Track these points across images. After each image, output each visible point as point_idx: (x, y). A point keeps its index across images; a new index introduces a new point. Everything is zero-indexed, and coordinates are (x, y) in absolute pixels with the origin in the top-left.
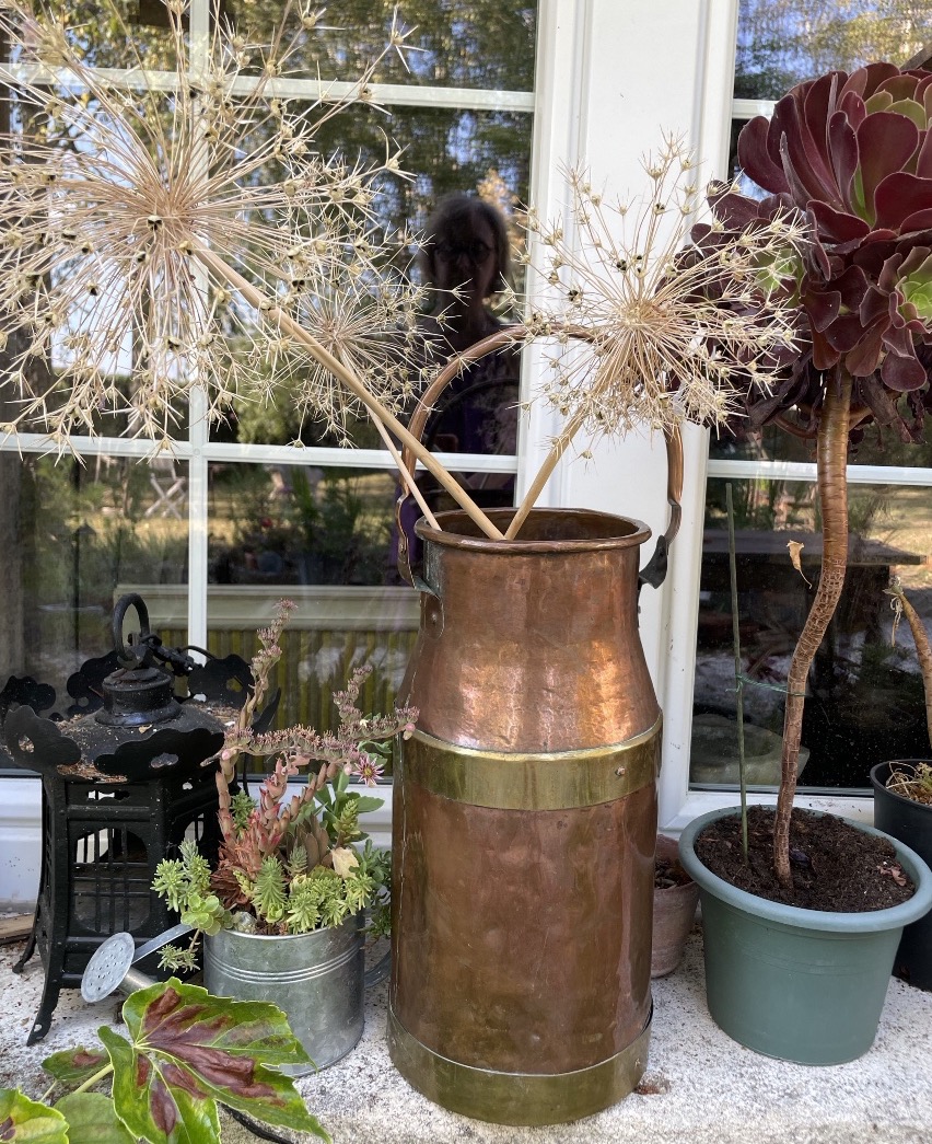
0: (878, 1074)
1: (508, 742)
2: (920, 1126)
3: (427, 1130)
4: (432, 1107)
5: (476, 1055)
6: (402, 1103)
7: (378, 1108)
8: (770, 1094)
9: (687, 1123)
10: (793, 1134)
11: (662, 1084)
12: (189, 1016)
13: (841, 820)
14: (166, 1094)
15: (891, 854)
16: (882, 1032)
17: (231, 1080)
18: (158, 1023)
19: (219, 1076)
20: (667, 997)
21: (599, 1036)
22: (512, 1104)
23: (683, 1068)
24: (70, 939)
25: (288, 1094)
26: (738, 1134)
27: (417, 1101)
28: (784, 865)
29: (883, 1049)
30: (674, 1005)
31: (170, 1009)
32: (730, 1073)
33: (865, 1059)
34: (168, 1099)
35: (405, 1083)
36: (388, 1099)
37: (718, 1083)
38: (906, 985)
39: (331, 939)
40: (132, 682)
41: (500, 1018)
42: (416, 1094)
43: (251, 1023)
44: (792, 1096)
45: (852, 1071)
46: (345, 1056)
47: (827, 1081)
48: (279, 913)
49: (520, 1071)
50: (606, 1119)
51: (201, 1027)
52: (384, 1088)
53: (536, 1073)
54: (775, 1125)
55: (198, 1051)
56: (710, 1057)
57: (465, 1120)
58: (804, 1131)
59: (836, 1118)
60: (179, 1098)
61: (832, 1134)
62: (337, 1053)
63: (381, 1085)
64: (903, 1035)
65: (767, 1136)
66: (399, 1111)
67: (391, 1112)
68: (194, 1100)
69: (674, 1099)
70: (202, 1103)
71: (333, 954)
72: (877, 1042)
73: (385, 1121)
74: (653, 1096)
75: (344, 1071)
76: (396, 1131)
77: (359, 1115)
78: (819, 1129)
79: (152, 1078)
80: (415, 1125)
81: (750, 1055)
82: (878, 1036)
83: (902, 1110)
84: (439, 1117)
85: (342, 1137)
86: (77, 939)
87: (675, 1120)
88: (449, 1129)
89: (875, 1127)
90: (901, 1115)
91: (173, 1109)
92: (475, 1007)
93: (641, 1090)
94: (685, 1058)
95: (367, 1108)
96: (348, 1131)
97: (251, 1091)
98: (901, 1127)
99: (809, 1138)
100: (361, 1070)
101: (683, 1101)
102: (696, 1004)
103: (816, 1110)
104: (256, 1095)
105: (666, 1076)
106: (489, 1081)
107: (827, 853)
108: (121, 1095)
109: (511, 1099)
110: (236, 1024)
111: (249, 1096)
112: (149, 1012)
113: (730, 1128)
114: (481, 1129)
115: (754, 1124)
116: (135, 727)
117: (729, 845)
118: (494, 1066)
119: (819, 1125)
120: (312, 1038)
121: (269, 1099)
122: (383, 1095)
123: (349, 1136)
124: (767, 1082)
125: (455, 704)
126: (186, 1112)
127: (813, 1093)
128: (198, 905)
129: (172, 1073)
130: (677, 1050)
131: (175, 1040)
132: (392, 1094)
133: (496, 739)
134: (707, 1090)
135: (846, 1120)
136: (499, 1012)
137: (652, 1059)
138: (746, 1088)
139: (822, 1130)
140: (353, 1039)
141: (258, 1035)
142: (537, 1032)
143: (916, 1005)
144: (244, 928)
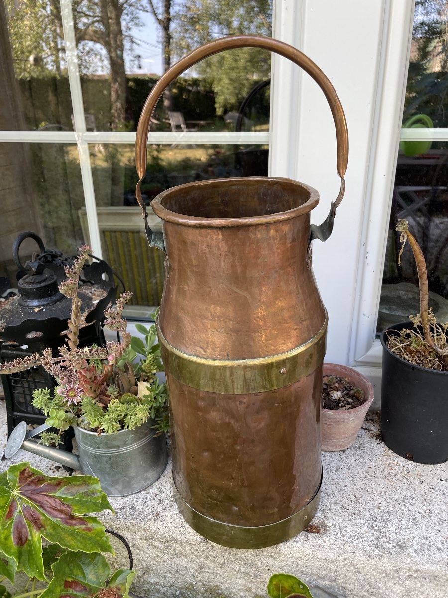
1: (205, 352)
3: (183, 537)
4: (187, 525)
6: (171, 520)
7: (159, 522)
8: (387, 544)
9: (332, 555)
10: (398, 571)
11: (322, 527)
12: (40, 480)
14: (23, 523)
17: (62, 516)
18: (25, 481)
19: (56, 513)
21: (277, 509)
22: (224, 537)
23: (338, 518)
24: (15, 413)
25: (95, 524)
26: (362, 565)
27: (180, 521)
31: (30, 476)
32: (366, 525)
34: (25, 526)
36: (166, 516)
37: (356, 531)
39: (132, 434)
40: (31, 283)
41: (214, 496)
42: (181, 516)
43: (78, 483)
44: (402, 547)
46: (150, 485)
48: (97, 423)
49: (227, 523)
50: (282, 547)
51: (49, 484)
52: (165, 509)
55: (47, 498)
56: (356, 512)
58: (405, 570)
59: (426, 567)
61: (423, 574)
62: (147, 483)
63: (163, 507)
66: (169, 525)
67: (165, 525)
68: (35, 531)
69: (327, 539)
73: (161, 529)
74: (314, 535)
75: (147, 495)
76: (167, 535)
78: (414, 571)
79: (16, 513)
80: (177, 533)
85: (139, 533)
88: (195, 538)
91: (27, 531)
92: (201, 488)
93: (309, 528)
94: (341, 510)
95: (153, 521)
96: (143, 531)
97: (73, 522)
99: (407, 574)
100: (156, 495)
101: (331, 541)
103: (414, 559)
104: (75, 525)
105: (326, 522)
106: (212, 524)
109: (224, 535)
111: (71, 525)
112: (20, 476)
113: (358, 562)
116: (33, 308)
119: (414, 569)
121: (83, 527)
122: (164, 513)
123: (143, 533)
124: (387, 535)
127: (415, 547)
128: (54, 416)
129: (28, 512)
130: (337, 504)
131: (34, 492)
132: (168, 514)
133: (197, 348)
134: (349, 535)
135: (432, 568)
136: (214, 493)
137: (320, 508)
138: (373, 538)
139: (416, 571)
140: (156, 476)
141: (82, 490)
142: (236, 506)
144: (84, 426)
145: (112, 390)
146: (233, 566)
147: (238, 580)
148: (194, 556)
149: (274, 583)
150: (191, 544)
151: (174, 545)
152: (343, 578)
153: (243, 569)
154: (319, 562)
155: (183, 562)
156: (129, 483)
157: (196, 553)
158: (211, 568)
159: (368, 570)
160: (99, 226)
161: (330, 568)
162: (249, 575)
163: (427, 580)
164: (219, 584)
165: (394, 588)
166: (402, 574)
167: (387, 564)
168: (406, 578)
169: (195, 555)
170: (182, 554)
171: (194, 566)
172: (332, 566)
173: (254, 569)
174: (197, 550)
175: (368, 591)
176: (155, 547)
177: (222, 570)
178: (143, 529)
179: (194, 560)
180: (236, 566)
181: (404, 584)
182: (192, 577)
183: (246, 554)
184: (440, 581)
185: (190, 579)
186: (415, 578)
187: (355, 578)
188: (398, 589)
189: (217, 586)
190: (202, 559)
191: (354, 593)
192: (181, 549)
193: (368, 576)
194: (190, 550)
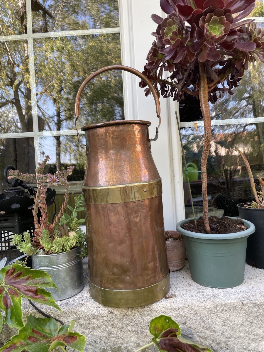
0: (244, 289)
1: (109, 183)
2: (258, 303)
3: (98, 313)
4: (100, 306)
5: (110, 285)
6: (91, 305)
7: (84, 307)
8: (208, 296)
9: (181, 306)
10: (216, 307)
11: (174, 296)
12: (19, 275)
14: (8, 297)
15: (242, 223)
16: (246, 279)
17: (31, 294)
18: (9, 278)
19: (27, 292)
20: (179, 275)
22: (123, 301)
23: (181, 291)
25: (49, 298)
26: (198, 308)
27: (96, 304)
28: (208, 228)
29: (246, 283)
31: (12, 273)
33: (240, 286)
35: (93, 300)
37: (191, 294)
38: (255, 268)
39: (68, 256)
41: (116, 272)
43: (39, 278)
44: (215, 296)
45: (235, 289)
46: (76, 295)
47: (227, 292)
48: (49, 246)
49: (124, 289)
50: (154, 305)
51: (23, 279)
53: (129, 289)
54: (209, 305)
55: (21, 286)
56: (190, 288)
57: (110, 309)
58: (219, 306)
59: (229, 301)
60: (12, 298)
61: (229, 306)
63: (85, 301)
64: (253, 280)
65: (207, 308)
66: (90, 307)
67: (87, 308)
68: (16, 297)
69: (177, 299)
70: (18, 297)
71: (69, 261)
72: (244, 282)
73: (85, 310)
74: (170, 299)
75: (75, 298)
76: (89, 313)
77: (77, 309)
78: (224, 305)
79: (4, 292)
80: (95, 311)
81: (203, 287)
83: (251, 298)
84: (102, 308)
85: (72, 316)
87: (177, 305)
88: (105, 312)
89: (243, 303)
90: (251, 299)
91: (10, 302)
93: (166, 297)
94: (182, 289)
95: (80, 307)
96: (74, 314)
98: (251, 303)
99: (221, 309)
100: (80, 298)
101: (179, 299)
102: (188, 276)
103: (223, 299)
104: (38, 298)
105: (175, 294)
106: (116, 293)
109: (122, 299)
110: (34, 278)
111: (36, 298)
112: (6, 275)
113: (195, 306)
114: (115, 311)
115: (203, 305)
117: (192, 225)
118: (116, 288)
121: (43, 299)
122: (86, 304)
123: (74, 316)
124: (207, 293)
125: (94, 175)
126: (14, 301)
127: (222, 295)
128: (25, 246)
129: (11, 291)
130: (180, 287)
131: (14, 283)
132: (89, 303)
134: (188, 296)
135: (233, 302)
136: (115, 270)
137: (171, 290)
138: (200, 295)
141: (41, 281)
142: (128, 276)
143: (258, 273)
144: (41, 253)
145: (56, 232)
146: (128, 328)
147: (131, 339)
148: (105, 327)
149: (152, 326)
150: (103, 317)
151: (93, 321)
152: (189, 321)
153: (133, 329)
154: (175, 312)
155: (99, 333)
156: (65, 290)
157: (106, 324)
158: (115, 333)
159: (201, 310)
161: (181, 315)
162: (138, 332)
163: (232, 311)
164: (120, 345)
165: (217, 321)
166: (218, 309)
168: (221, 312)
170: (98, 327)
171: (105, 334)
172: (182, 313)
173: (140, 327)
174: (106, 321)
175: (203, 327)
176: (81, 325)
177: (122, 333)
179: (105, 330)
180: (130, 328)
181: (221, 317)
182: (104, 344)
183: (135, 316)
184: (238, 310)
185: (103, 346)
186: (226, 310)
187: (195, 318)
188: (219, 321)
189: (120, 347)
190: (109, 327)
191: (197, 330)
192: (97, 322)
193: (202, 316)
194: (103, 322)
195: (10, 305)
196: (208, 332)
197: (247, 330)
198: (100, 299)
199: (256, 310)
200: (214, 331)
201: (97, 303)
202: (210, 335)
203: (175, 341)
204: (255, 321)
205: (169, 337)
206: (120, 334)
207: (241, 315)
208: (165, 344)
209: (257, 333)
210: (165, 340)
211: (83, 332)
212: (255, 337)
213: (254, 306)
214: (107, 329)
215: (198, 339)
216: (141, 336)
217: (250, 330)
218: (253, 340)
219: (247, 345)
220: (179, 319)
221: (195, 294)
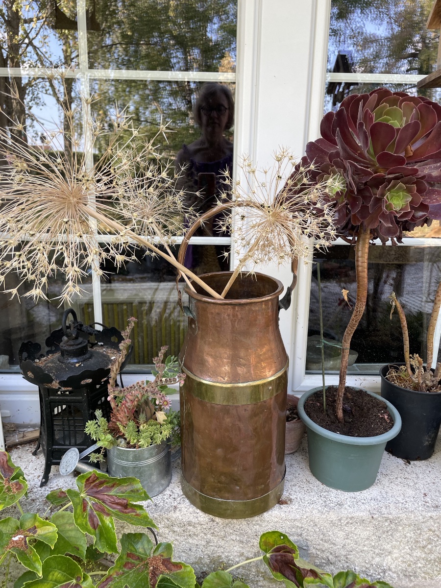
0: (376, 495)
1: (224, 379)
2: (391, 517)
3: (196, 519)
4: (198, 511)
5: (215, 494)
6: (186, 510)
7: (177, 511)
8: (332, 504)
9: (298, 516)
10: (340, 520)
11: (289, 500)
12: (101, 483)
13: (366, 392)
14: (94, 514)
15: (385, 407)
16: (379, 476)
17: (119, 507)
18: (90, 486)
19: (114, 506)
20: (293, 462)
21: (263, 486)
22: (229, 512)
23: (298, 493)
24: (54, 447)
25: (141, 511)
26: (318, 520)
27: (193, 508)
28: (340, 414)
29: (378, 484)
30: (296, 466)
31: (94, 481)
32: (316, 495)
33: (371, 489)
34: (95, 516)
35: (188, 501)
36: (181, 508)
37: (311, 500)
38: (391, 455)
39: (156, 449)
40: (72, 345)
41: (223, 481)
42: (192, 506)
43: (126, 485)
44: (340, 505)
45: (366, 494)
46: (164, 490)
47: (355, 498)
48: (135, 441)
49: (232, 500)
50: (266, 515)
51: (107, 487)
52: (180, 503)
53: (238, 500)
55: (106, 497)
56: (309, 488)
57: (211, 516)
58: (344, 519)
59: (357, 514)
60: (99, 515)
61: (355, 520)
62: (161, 489)
63: (178, 502)
64: (387, 478)
65: (330, 520)
66: (186, 513)
67: (182, 513)
68: (105, 517)
69: (293, 507)
70: (108, 518)
71: (158, 454)
72: (376, 481)
73: (180, 516)
74: (285, 505)
75: (164, 496)
76: (184, 520)
77: (170, 515)
79: (89, 508)
80: (192, 518)
81: (324, 487)
82: (377, 478)
83: (384, 510)
84: (201, 515)
85: (163, 523)
86: (57, 447)
87: (293, 515)
88: (205, 519)
89: (373, 517)
90: (383, 513)
91: (97, 519)
92: (214, 476)
93: (280, 502)
94: (299, 489)
95: (173, 511)
96: (166, 520)
97: (127, 511)
98: (383, 517)
99: (346, 521)
100: (170, 496)
101: (297, 507)
102: (305, 465)
103: (349, 511)
104: (129, 513)
105: (291, 497)
106: (220, 503)
107: (359, 407)
108: (77, 517)
110: (120, 485)
111: (126, 513)
112: (86, 482)
113: (315, 518)
114: (217, 519)
115: (324, 516)
116: (74, 364)
117: (319, 404)
118: (221, 498)
120: (151, 485)
121: (134, 514)
122: (179, 506)
124: (331, 499)
125: (203, 363)
126: (102, 521)
127: (349, 504)
128: (103, 438)
129: (96, 506)
130: (296, 485)
131: (97, 492)
132: (183, 506)
133: (219, 378)
134: (307, 503)
135: (361, 515)
136: (223, 478)
137: (285, 489)
138: (322, 502)
139: (351, 518)
140: (167, 483)
141: (129, 488)
142: (238, 485)
143: (394, 465)
144: (122, 446)
145: (142, 417)
147: (234, 548)
149: (263, 540)
150: (202, 525)
151: (189, 528)
152: (306, 532)
153: (238, 538)
154: (290, 522)
155: (195, 541)
156: (152, 487)
157: (205, 531)
158: (216, 542)
159: (322, 522)
160: (102, 299)
161: (297, 526)
162: (242, 542)
163: (359, 524)
165: (338, 534)
166: (343, 522)
167: (333, 516)
168: (345, 525)
169: (204, 534)
170: (195, 535)
171: (203, 542)
172: (298, 524)
173: (246, 537)
174: (206, 529)
175: (322, 540)
176: (174, 532)
178: (167, 519)
179: (203, 538)
180: (233, 537)
181: (344, 530)
182: (201, 552)
184: (366, 523)
185: (199, 554)
186: (351, 524)
187: (313, 530)
188: (341, 534)
189: (219, 556)
190: (209, 536)
191: (313, 542)
192: (194, 530)
193: (322, 528)
194: (201, 530)
195: (98, 525)
196: (326, 544)
197: (373, 544)
198: (199, 504)
199: (387, 524)
200: (334, 544)
201: (195, 508)
202: (329, 548)
203: (289, 558)
204: (384, 536)
205: (281, 553)
206: (222, 543)
207: (368, 529)
208: (276, 561)
209: (384, 548)
210: (276, 556)
211: (176, 539)
212: (381, 552)
213: (386, 521)
214: (205, 537)
215: (314, 551)
216: (246, 546)
217: (377, 544)
218: (378, 554)
219: (371, 559)
220: (294, 530)
221: (315, 499)
